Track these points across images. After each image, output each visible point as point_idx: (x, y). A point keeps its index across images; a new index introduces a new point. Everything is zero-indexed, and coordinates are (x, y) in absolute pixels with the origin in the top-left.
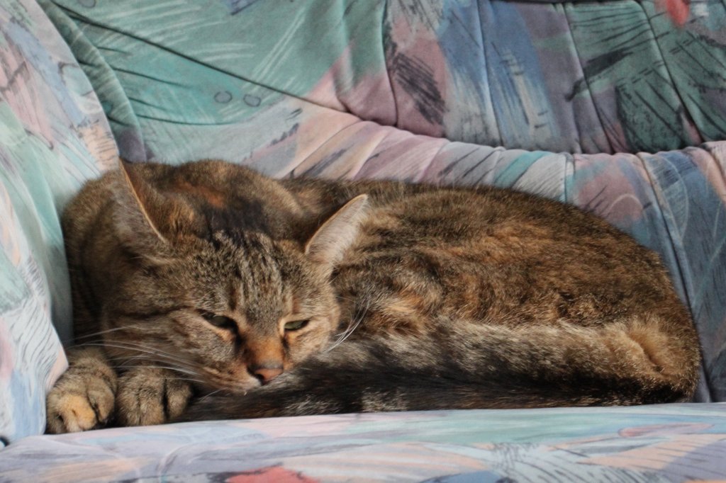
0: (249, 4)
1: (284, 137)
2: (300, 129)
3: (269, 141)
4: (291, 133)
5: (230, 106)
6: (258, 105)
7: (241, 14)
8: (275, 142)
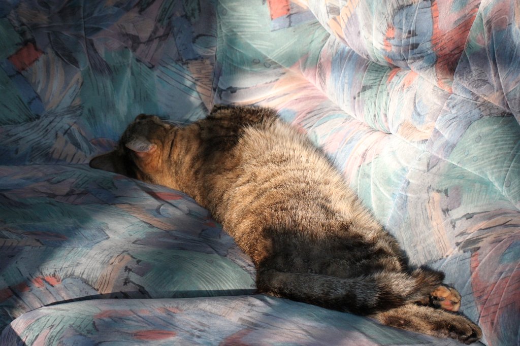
0: (279, 29)
1: (271, 82)
2: (278, 81)
3: (265, 82)
4: (274, 81)
5: (258, 65)
6: (269, 67)
7: (275, 32)
8: (266, 83)
